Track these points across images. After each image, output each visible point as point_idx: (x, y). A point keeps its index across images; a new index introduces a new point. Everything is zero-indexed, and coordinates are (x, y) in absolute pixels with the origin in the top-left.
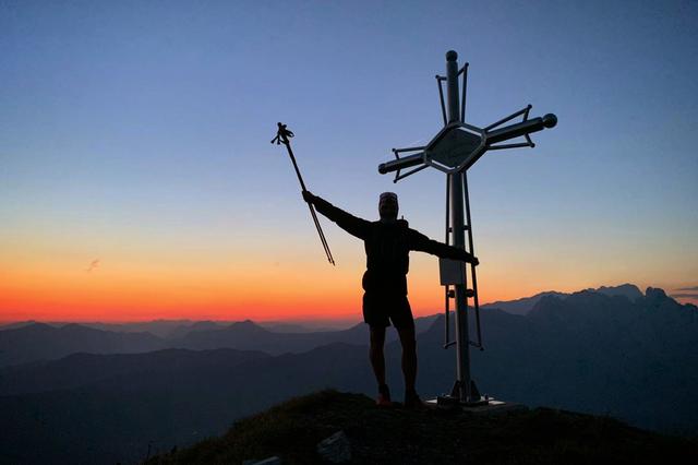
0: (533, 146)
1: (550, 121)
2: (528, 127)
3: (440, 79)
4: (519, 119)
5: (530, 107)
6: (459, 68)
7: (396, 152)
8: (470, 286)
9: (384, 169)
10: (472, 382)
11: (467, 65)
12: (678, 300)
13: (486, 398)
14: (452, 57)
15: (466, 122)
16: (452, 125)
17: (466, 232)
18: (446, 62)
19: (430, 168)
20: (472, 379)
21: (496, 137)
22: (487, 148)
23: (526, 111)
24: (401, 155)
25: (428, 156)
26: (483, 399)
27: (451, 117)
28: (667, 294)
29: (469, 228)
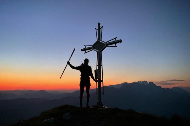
0: (117, 47)
1: (121, 41)
2: (115, 42)
3: (96, 29)
4: (114, 40)
5: (116, 37)
6: (101, 27)
7: (85, 46)
8: (102, 79)
9: (82, 50)
10: (101, 102)
11: (102, 26)
12: (157, 85)
13: (105, 106)
14: (99, 24)
15: (102, 40)
16: (99, 40)
17: (101, 66)
18: (98, 25)
19: (93, 50)
20: (101, 101)
21: (108, 44)
22: (106, 46)
23: (115, 39)
24: (87, 47)
25: (93, 48)
26: (104, 106)
27: (98, 38)
28: (154, 83)
29: (102, 65)
